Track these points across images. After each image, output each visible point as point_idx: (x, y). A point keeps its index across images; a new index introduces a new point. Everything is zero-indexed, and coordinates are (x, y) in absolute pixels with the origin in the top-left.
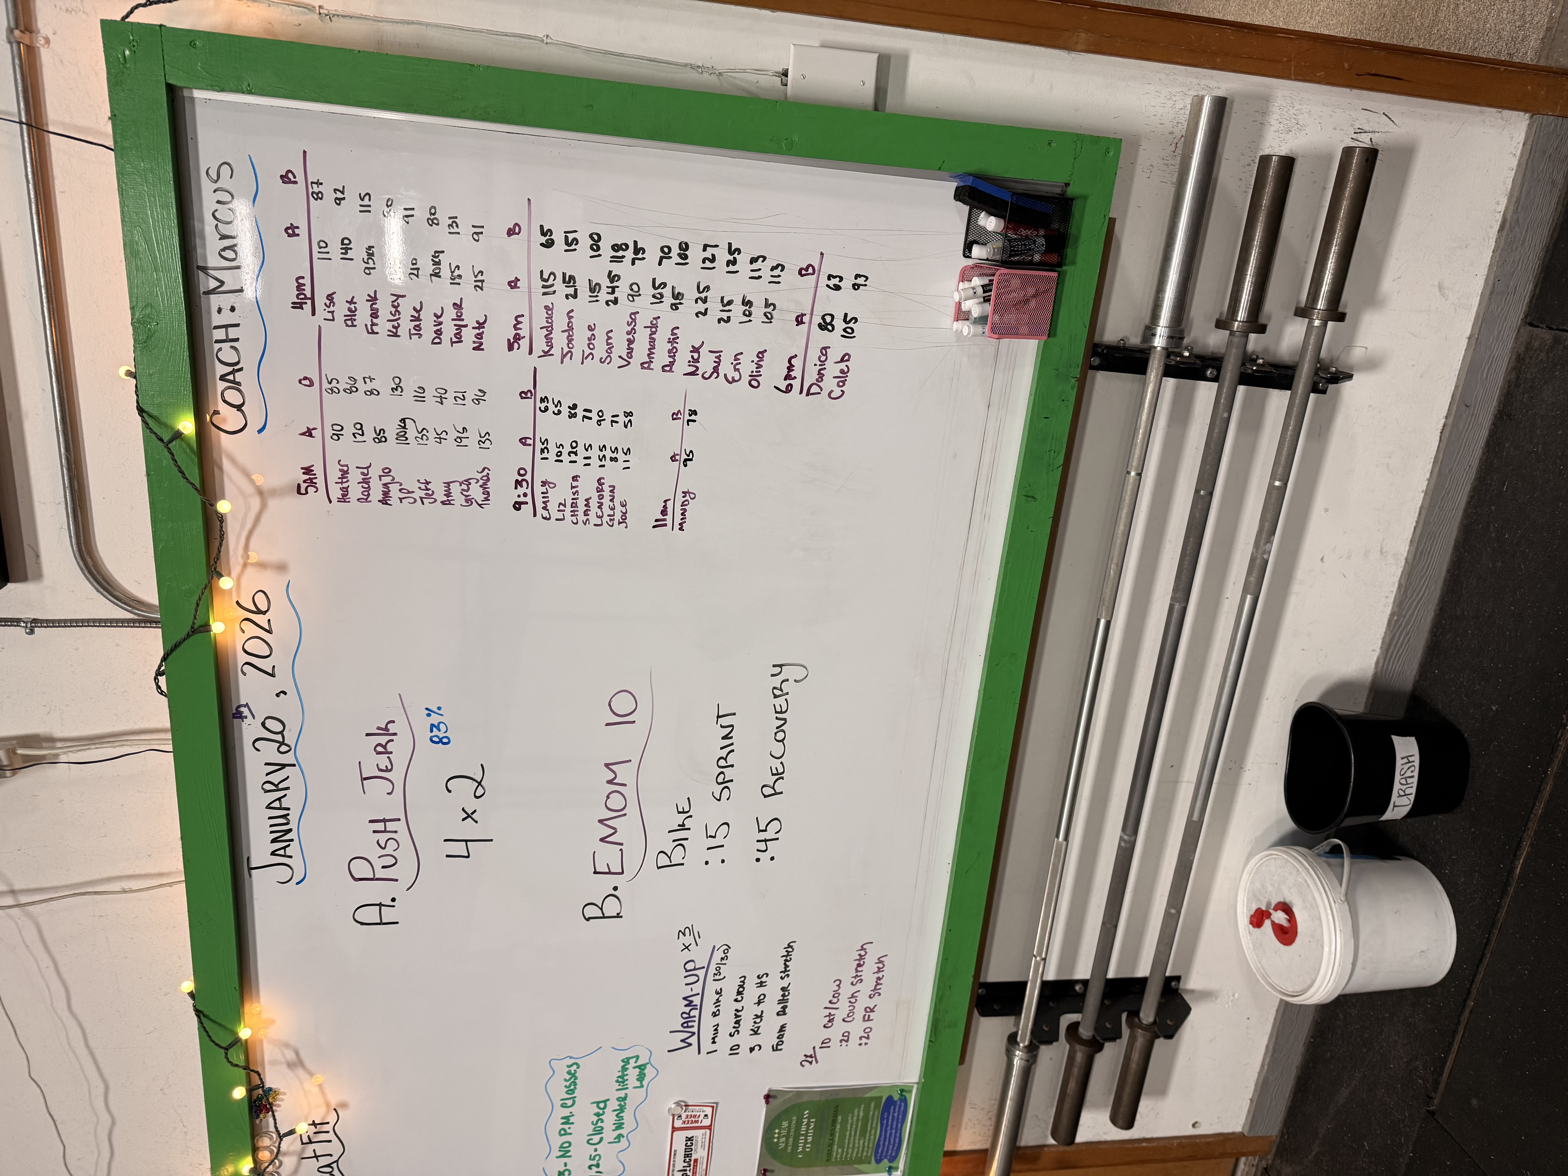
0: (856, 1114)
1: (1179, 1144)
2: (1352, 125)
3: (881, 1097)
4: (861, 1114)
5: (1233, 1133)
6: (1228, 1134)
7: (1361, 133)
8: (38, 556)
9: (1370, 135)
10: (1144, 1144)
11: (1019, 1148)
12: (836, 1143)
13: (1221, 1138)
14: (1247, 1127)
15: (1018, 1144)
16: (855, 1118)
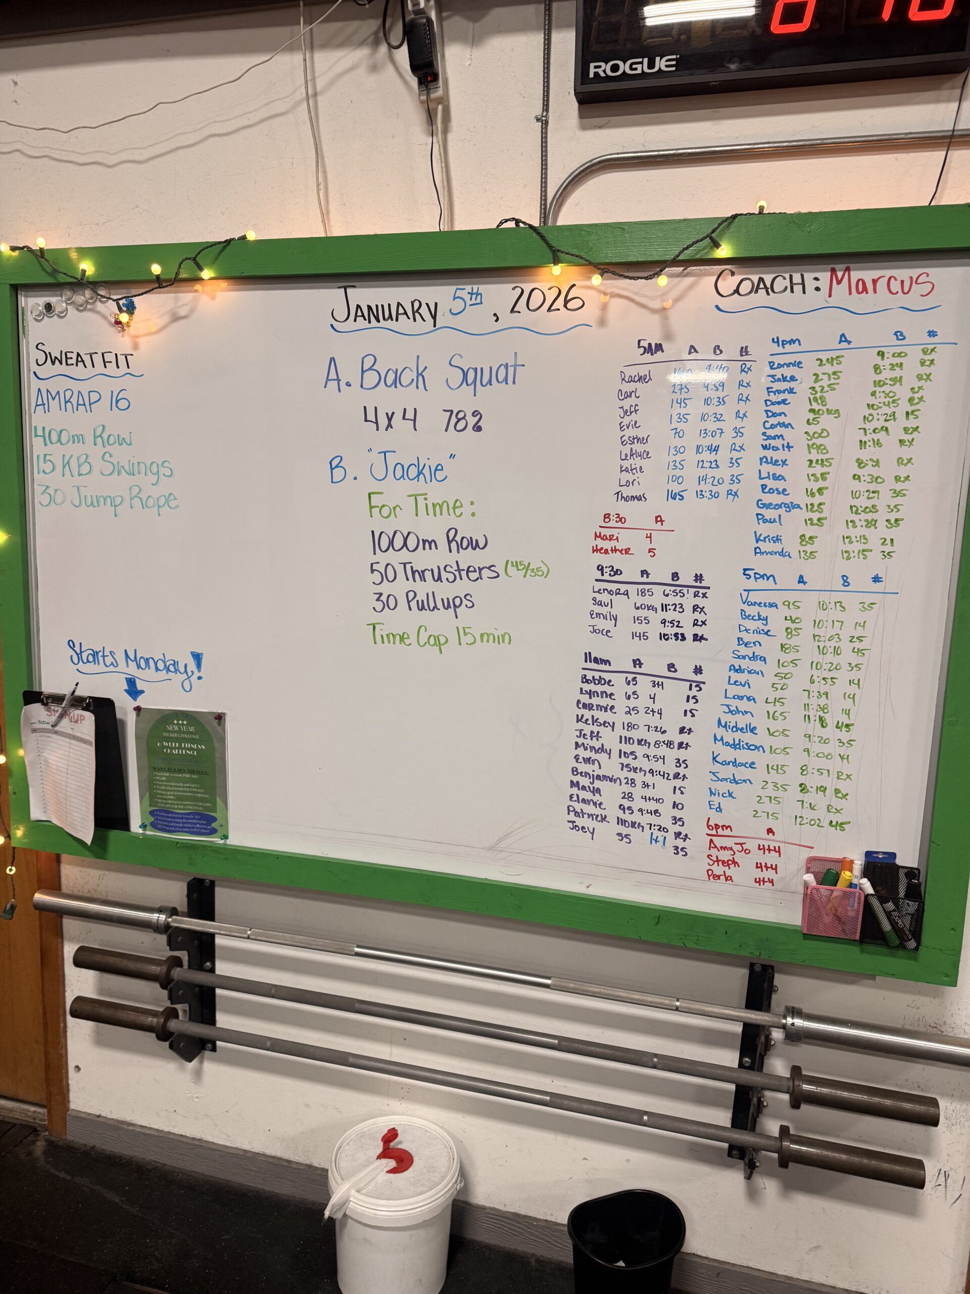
0: (199, 791)
1: (61, 1054)
2: (951, 1169)
3: (215, 811)
4: (199, 795)
5: (69, 1101)
6: (68, 1097)
7: (945, 1176)
8: (600, 128)
9: (943, 1184)
10: (62, 1024)
11: (61, 917)
12: (171, 775)
13: (65, 1091)
14: (74, 1113)
15: (65, 916)
16: (196, 790)
